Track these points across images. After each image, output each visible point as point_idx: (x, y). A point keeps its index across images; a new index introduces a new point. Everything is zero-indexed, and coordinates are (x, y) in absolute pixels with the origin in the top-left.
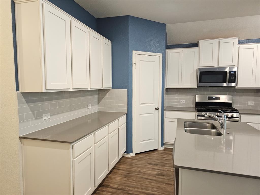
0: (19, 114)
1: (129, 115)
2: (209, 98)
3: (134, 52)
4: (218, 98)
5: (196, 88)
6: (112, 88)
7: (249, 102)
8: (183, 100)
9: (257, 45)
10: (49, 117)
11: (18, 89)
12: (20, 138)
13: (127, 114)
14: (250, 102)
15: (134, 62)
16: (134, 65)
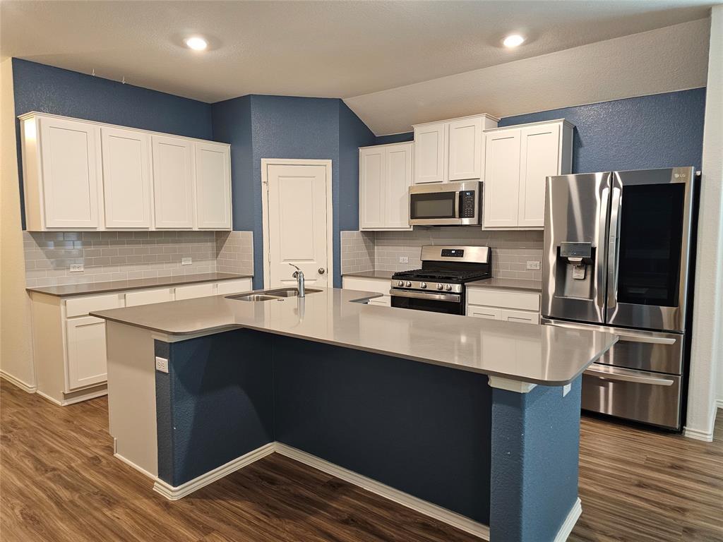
0: (25, 259)
1: (256, 279)
2: (446, 253)
3: (264, 161)
4: (460, 253)
5: (412, 229)
6: (233, 228)
7: (529, 263)
8: (405, 258)
9: (520, 129)
10: (82, 269)
11: (24, 228)
12: (27, 290)
13: (253, 278)
14: (531, 262)
15: (264, 179)
16: (264, 186)
